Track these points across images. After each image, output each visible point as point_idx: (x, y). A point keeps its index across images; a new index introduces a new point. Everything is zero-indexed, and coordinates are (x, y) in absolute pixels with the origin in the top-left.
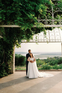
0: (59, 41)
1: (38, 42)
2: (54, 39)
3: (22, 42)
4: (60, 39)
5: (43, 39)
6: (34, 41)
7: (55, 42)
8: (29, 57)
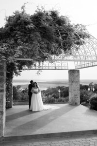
0: (66, 68)
1: (42, 69)
2: (60, 66)
3: (23, 69)
4: (67, 66)
5: (48, 65)
6: (37, 68)
7: (62, 69)
8: (33, 88)
